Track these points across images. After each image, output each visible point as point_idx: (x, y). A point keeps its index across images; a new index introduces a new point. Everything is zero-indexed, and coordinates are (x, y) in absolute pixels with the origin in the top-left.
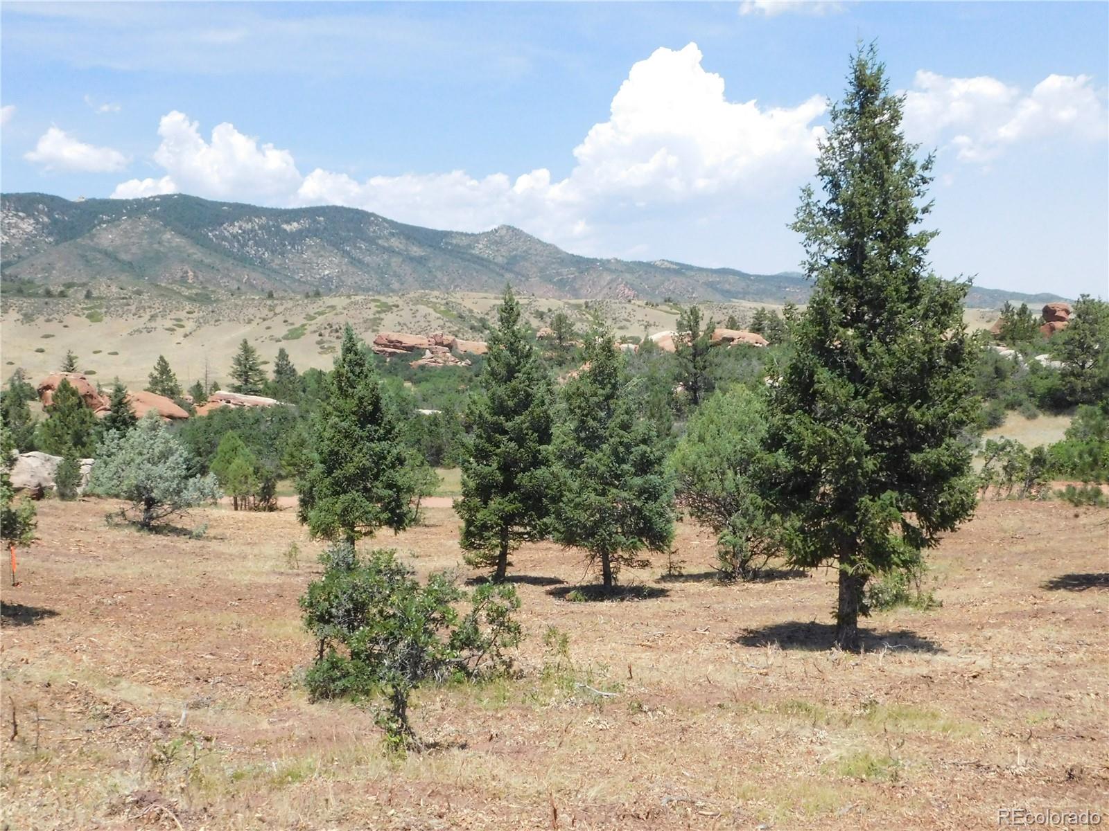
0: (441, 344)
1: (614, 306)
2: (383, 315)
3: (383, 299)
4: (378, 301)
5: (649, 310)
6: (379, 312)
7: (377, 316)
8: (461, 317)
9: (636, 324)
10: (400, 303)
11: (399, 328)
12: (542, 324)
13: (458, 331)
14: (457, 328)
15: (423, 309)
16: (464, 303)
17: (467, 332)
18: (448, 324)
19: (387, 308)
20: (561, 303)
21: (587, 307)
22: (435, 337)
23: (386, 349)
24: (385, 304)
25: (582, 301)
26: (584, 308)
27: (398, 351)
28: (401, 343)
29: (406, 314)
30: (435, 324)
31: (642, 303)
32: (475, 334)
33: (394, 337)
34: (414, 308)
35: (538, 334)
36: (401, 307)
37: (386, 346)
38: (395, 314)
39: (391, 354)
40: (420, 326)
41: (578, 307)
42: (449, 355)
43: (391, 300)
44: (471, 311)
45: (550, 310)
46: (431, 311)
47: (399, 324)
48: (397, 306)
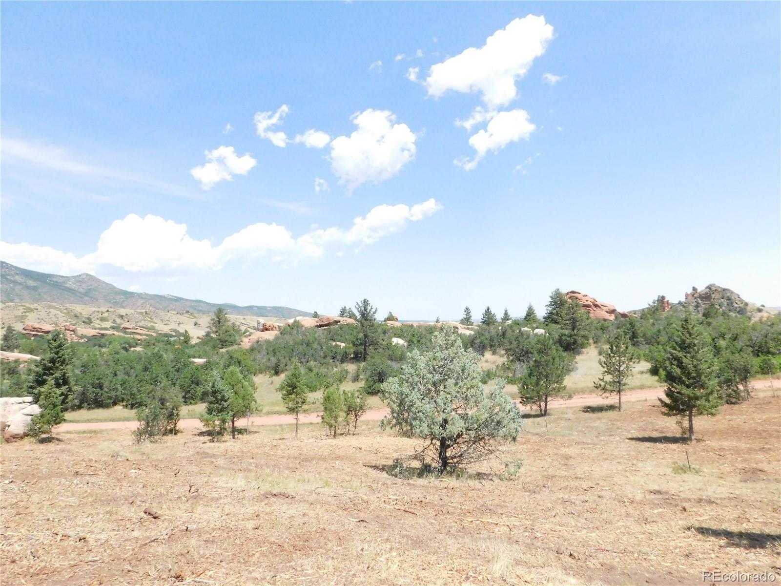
0: (68, 330)
1: (161, 314)
2: (27, 314)
3: (28, 305)
4: (24, 306)
5: (179, 316)
6: (25, 312)
7: (24, 314)
8: (76, 316)
9: (173, 323)
10: (39, 307)
11: (39, 321)
12: (122, 321)
13: (76, 323)
14: (74, 322)
15: (53, 311)
16: (76, 309)
17: (81, 324)
18: (69, 320)
19: (31, 310)
20: (132, 311)
21: (146, 313)
22: (65, 326)
23: (31, 332)
24: (30, 308)
25: (144, 311)
26: (144, 314)
27: (39, 334)
28: (41, 329)
29: (43, 314)
30: (61, 320)
31: (176, 313)
32: (86, 325)
33: (37, 326)
34: (48, 310)
35: (122, 326)
36: (39, 310)
37: (31, 331)
38: (35, 313)
39: (34, 335)
40: (52, 320)
41: (142, 313)
42: (74, 336)
43: (32, 306)
44: (81, 314)
45: (127, 315)
46: (59, 312)
47: (39, 319)
48: (37, 309)
